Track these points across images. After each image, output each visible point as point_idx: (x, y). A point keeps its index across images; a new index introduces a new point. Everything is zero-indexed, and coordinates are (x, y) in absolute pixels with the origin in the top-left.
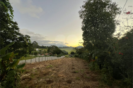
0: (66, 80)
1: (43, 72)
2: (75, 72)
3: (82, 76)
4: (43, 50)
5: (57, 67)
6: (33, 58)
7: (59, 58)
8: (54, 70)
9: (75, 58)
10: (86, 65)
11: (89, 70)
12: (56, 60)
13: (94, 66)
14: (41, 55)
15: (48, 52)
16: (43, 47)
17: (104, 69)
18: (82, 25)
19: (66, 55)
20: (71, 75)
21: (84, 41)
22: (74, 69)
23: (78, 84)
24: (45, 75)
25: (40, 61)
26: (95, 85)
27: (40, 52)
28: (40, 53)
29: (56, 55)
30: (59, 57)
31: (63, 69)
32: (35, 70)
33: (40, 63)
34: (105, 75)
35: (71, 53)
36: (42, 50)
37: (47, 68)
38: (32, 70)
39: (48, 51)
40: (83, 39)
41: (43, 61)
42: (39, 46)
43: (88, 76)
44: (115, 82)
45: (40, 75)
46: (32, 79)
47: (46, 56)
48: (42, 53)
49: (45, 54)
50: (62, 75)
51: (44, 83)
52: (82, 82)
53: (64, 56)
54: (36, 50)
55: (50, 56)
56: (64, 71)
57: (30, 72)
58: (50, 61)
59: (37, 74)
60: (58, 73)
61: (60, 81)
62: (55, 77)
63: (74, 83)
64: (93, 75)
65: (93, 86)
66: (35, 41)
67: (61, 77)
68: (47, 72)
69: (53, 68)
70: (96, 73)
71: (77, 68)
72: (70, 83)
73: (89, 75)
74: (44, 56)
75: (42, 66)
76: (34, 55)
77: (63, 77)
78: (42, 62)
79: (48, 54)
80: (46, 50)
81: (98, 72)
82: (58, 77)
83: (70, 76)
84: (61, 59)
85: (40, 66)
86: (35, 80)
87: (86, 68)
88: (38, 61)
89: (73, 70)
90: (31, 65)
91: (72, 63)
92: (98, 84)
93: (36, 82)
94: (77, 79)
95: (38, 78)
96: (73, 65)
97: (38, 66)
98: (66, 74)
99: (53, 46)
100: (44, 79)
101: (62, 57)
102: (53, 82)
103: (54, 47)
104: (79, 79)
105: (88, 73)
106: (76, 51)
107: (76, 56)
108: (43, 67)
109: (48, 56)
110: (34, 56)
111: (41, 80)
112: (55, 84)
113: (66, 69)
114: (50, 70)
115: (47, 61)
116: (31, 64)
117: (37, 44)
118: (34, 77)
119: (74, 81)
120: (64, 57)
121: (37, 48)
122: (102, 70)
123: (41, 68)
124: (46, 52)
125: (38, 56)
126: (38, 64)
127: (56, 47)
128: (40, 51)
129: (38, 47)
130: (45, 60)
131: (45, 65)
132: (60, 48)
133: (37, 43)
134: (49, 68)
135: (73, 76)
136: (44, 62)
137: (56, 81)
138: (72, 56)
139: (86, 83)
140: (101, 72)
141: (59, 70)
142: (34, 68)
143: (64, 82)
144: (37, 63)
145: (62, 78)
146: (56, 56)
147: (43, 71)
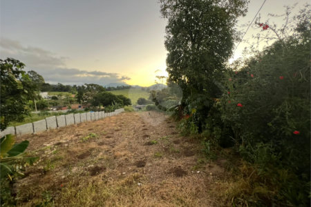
0: (133, 161)
1: (75, 152)
2: (150, 144)
3: (165, 149)
4: (63, 97)
5: (109, 137)
6: (36, 120)
7: (111, 114)
8: (102, 144)
9: (147, 113)
10: (171, 127)
11: (178, 135)
12: (102, 119)
13: (188, 128)
14: (60, 108)
15: (79, 101)
16: (61, 89)
17: (206, 131)
18: (166, 34)
19: (126, 107)
20: (144, 150)
21: (171, 76)
22: (147, 136)
23: (158, 165)
24: (82, 157)
25: (60, 125)
26: (191, 163)
27: (55, 103)
28: (54, 105)
29: (102, 107)
30: (109, 112)
31: (123, 140)
32: (52, 149)
33: (60, 130)
34: (208, 144)
35: (138, 101)
36: (61, 95)
37: (84, 142)
38: (43, 152)
39: (79, 98)
40: (167, 70)
41: (68, 124)
42: (48, 84)
43: (177, 147)
44: (222, 153)
45: (68, 160)
46: (48, 171)
47: (74, 111)
48: (61, 105)
49: (70, 108)
50: (123, 153)
51: (83, 174)
52: (166, 161)
53: (122, 110)
54: (40, 97)
55: (86, 110)
56: (125, 142)
57: (40, 155)
58: (87, 123)
59: (60, 159)
60: (114, 149)
61: (120, 165)
62: (108, 160)
63: (151, 166)
64: (186, 145)
65: (188, 164)
66: (32, 71)
67: (121, 156)
68: (85, 151)
69: (101, 140)
70: (191, 141)
71: (154, 134)
72: (143, 166)
73: (179, 145)
74: (69, 112)
75: (69, 138)
76: (38, 109)
77: (125, 157)
78: (67, 127)
79: (80, 107)
80: (73, 96)
81: (195, 138)
82: (115, 158)
83: (142, 153)
84: (115, 115)
85: (65, 138)
86: (57, 172)
87: (173, 133)
88: (54, 126)
89: (147, 140)
90: (35, 138)
91: (143, 125)
92: (196, 160)
93: (63, 177)
94: (156, 157)
95: (65, 166)
96: (146, 129)
97: (57, 139)
98: (133, 150)
99: (92, 85)
100: (82, 166)
101: (117, 112)
102: (105, 169)
103: (95, 88)
104: (161, 157)
105: (176, 142)
106: (148, 97)
107: (150, 109)
108: (71, 141)
109: (81, 112)
110: (39, 114)
111: (74, 170)
112: (110, 174)
113: (131, 139)
114: (93, 145)
115: (79, 125)
116: (36, 135)
117: (43, 80)
118: (54, 167)
119: (151, 162)
120: (123, 112)
121: (43, 91)
122: (203, 134)
123: (67, 143)
124: (71, 102)
125: (50, 112)
126: (56, 134)
127: (100, 89)
128: (54, 98)
129: (46, 88)
130: (73, 123)
131: (77, 135)
132: (109, 89)
133: (39, 76)
134: (90, 140)
135: (147, 150)
136: (72, 126)
137: (112, 167)
138: (140, 108)
139: (173, 161)
140: (200, 138)
141: (114, 142)
142: (48, 145)
143: (130, 165)
144: (52, 131)
145: (123, 158)
146: (102, 110)
147: (75, 149)
